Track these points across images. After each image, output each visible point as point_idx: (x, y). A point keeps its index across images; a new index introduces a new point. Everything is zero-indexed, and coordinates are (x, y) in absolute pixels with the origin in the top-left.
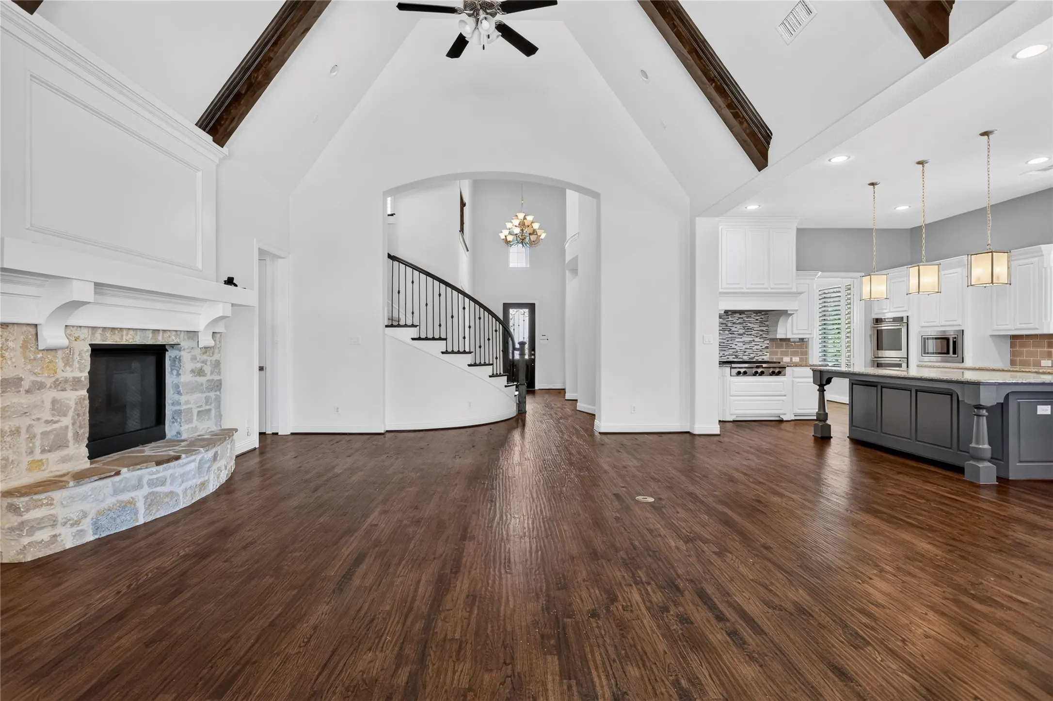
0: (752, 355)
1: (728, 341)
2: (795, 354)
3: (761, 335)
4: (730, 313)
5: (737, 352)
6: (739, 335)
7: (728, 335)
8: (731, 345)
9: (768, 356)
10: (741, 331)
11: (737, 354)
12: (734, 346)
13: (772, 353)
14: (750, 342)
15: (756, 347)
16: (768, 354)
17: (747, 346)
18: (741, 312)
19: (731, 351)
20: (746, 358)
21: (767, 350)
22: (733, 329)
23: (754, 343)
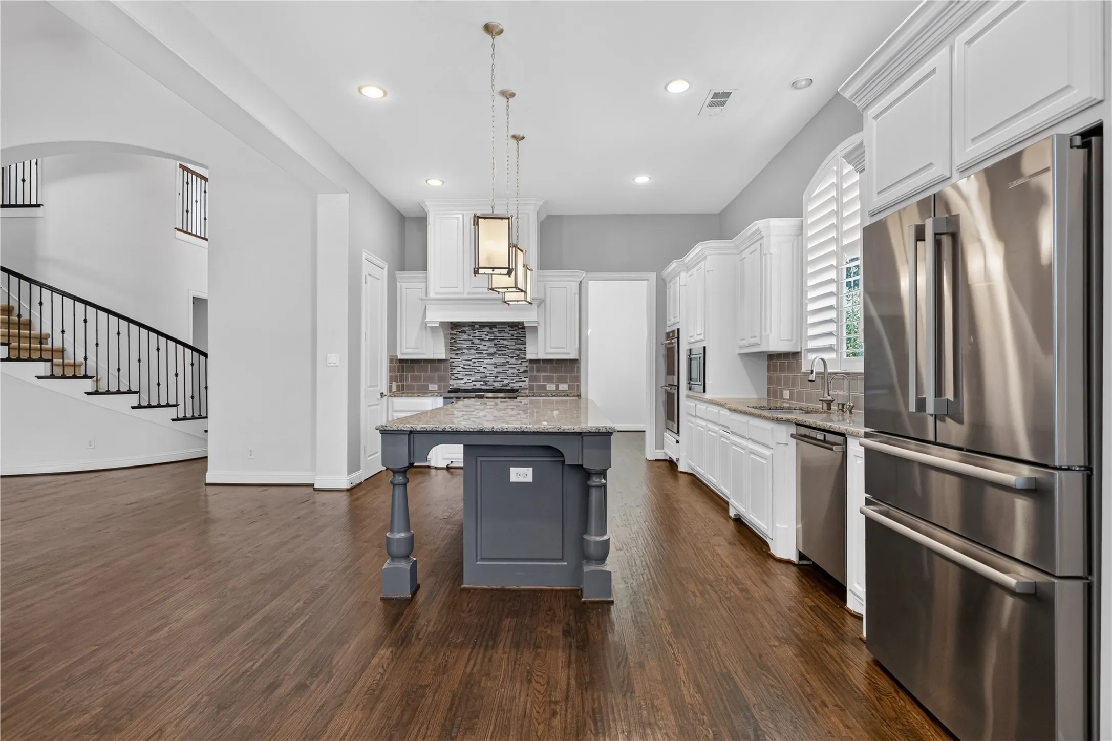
0: (506, 382)
1: (474, 363)
2: (562, 380)
3: (518, 355)
4: (477, 326)
5: (486, 377)
6: (490, 355)
7: (474, 355)
8: (478, 368)
9: (527, 383)
10: (492, 350)
11: (486, 380)
12: (482, 370)
13: (532, 379)
14: (503, 364)
15: (511, 371)
16: (527, 380)
17: (500, 370)
18: (492, 325)
19: (478, 376)
20: (497, 385)
21: (525, 375)
22: (482, 347)
23: (508, 366)
